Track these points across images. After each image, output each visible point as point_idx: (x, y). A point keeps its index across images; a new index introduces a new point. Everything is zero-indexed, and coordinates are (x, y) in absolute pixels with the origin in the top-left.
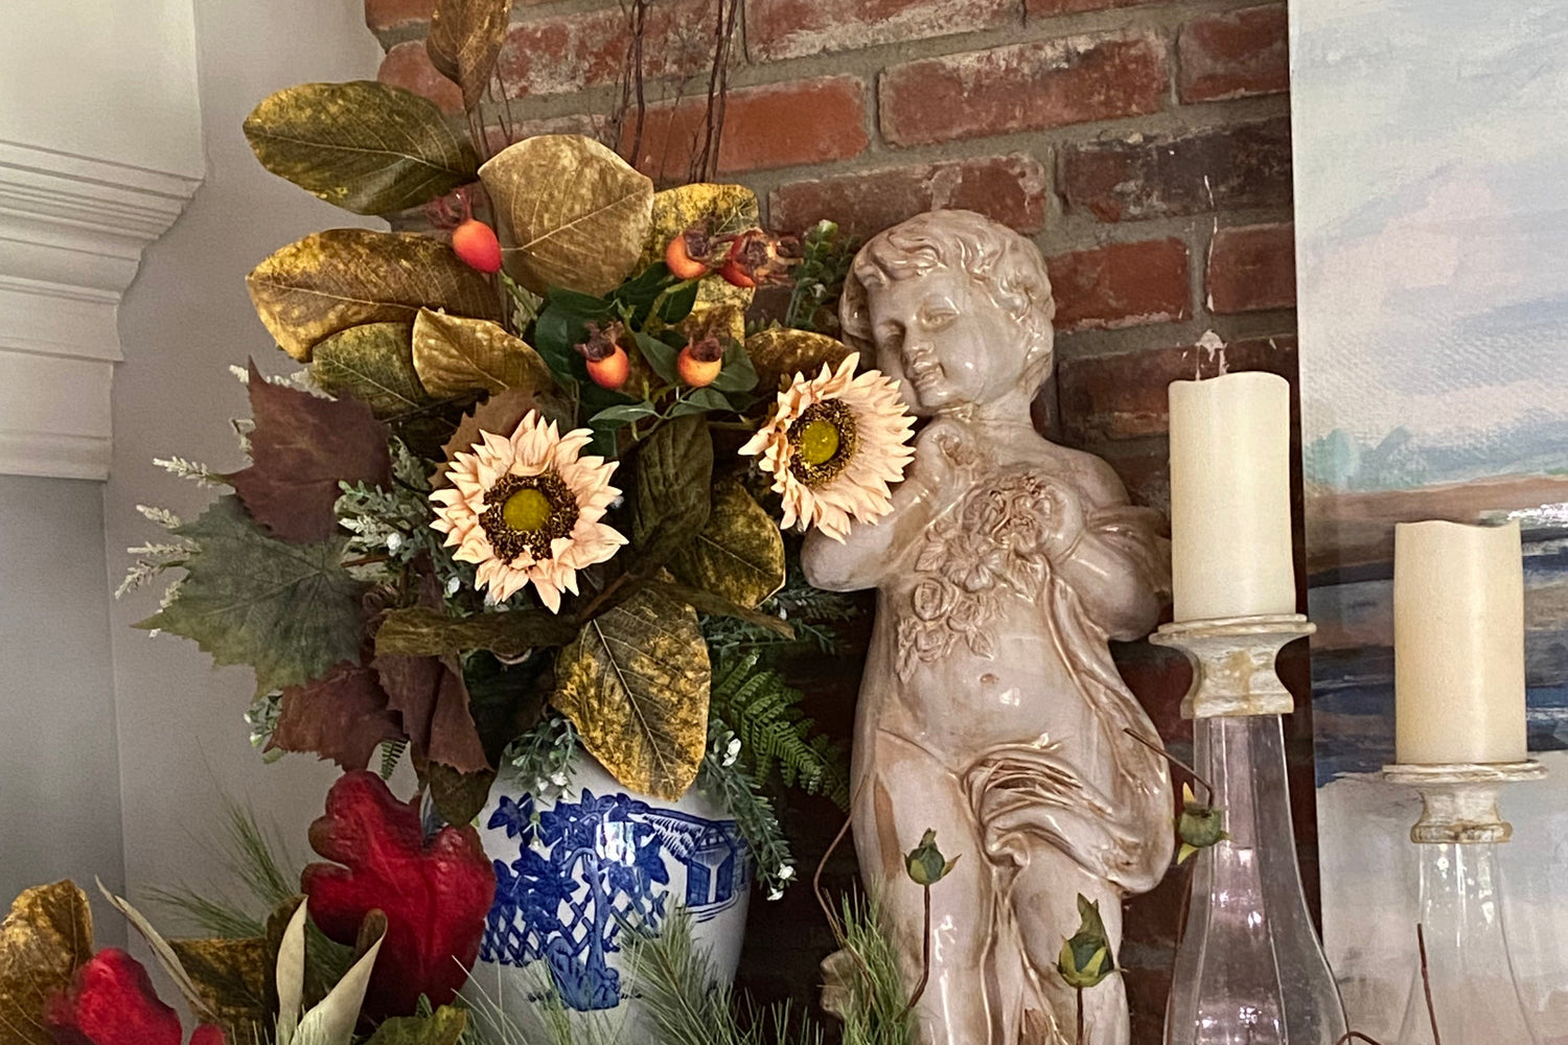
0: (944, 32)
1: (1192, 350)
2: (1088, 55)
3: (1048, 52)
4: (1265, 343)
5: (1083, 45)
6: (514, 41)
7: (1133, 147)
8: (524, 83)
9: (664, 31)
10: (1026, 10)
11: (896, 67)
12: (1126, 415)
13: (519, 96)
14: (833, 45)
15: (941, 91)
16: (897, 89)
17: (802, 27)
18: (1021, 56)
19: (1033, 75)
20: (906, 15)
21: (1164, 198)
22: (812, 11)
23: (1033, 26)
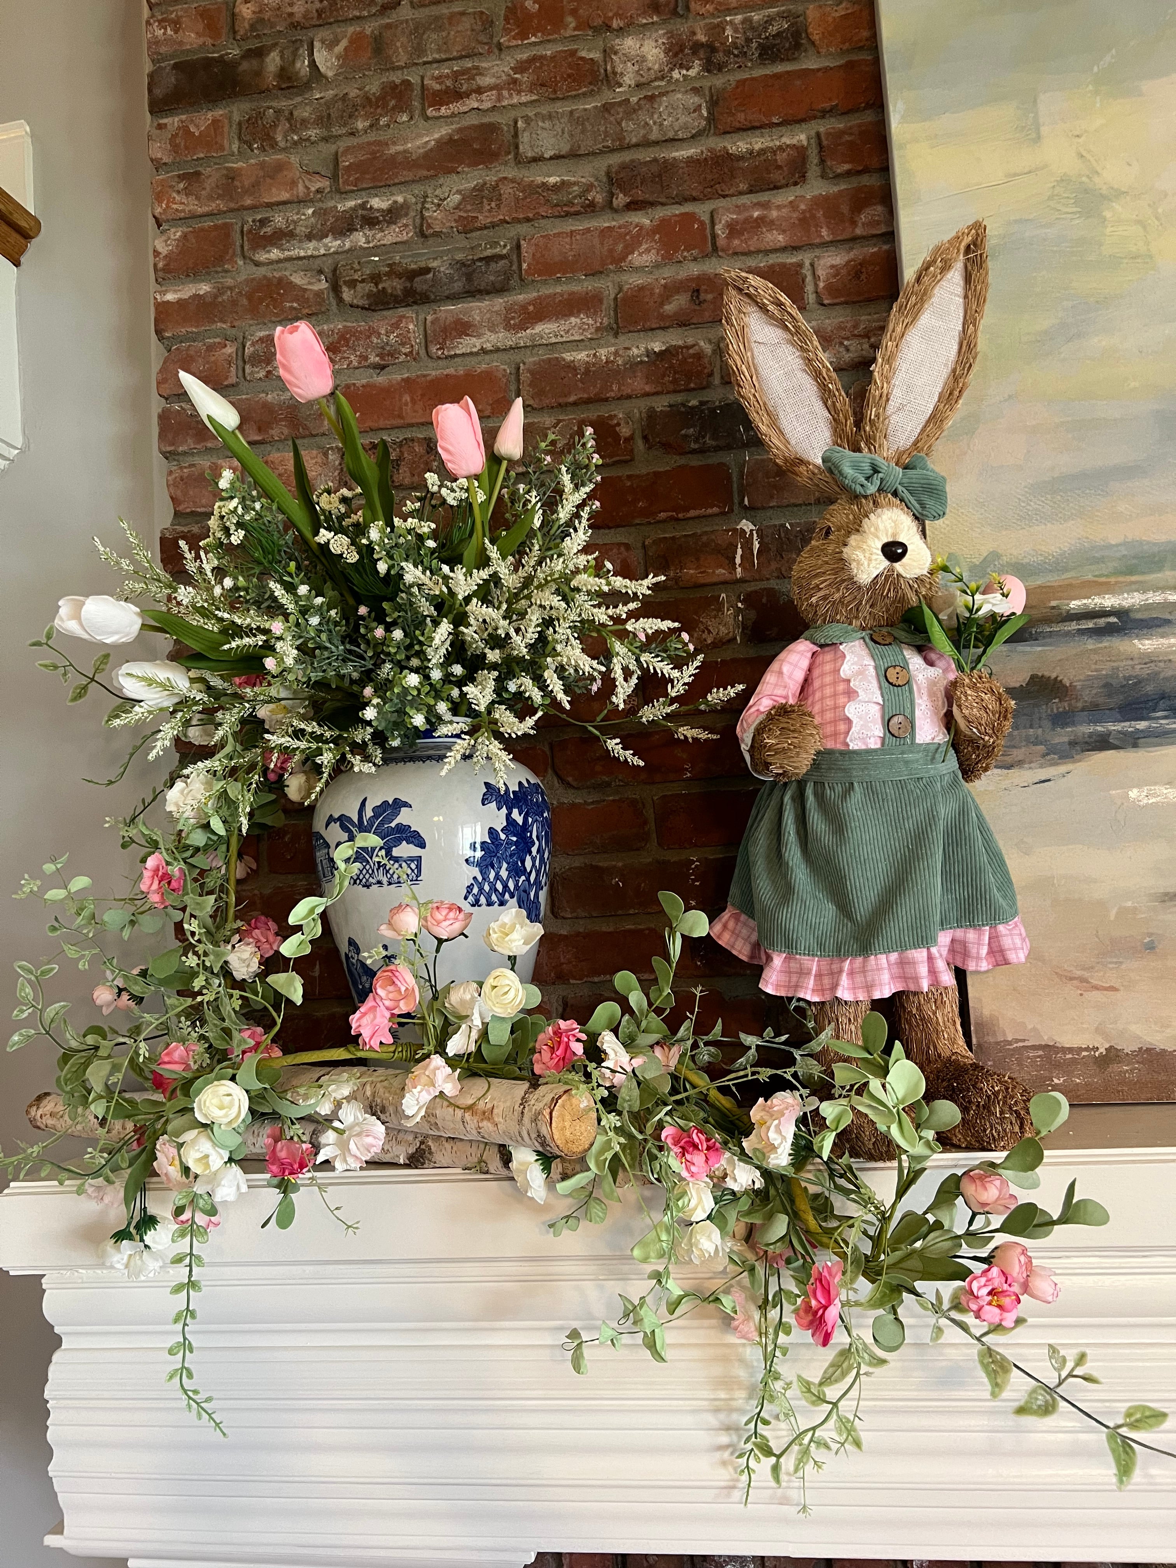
0: (564, 339)
1: (735, 530)
2: (662, 353)
3: (635, 351)
4: (784, 526)
5: (657, 347)
6: (262, 342)
7: (692, 408)
8: (269, 368)
9: (369, 337)
10: (618, 327)
11: (531, 360)
12: (692, 572)
13: (267, 377)
14: (488, 346)
15: (563, 374)
16: (532, 372)
17: (468, 335)
18: (616, 353)
19: (625, 365)
20: (539, 328)
21: (713, 438)
22: (475, 326)
23: (622, 338)
